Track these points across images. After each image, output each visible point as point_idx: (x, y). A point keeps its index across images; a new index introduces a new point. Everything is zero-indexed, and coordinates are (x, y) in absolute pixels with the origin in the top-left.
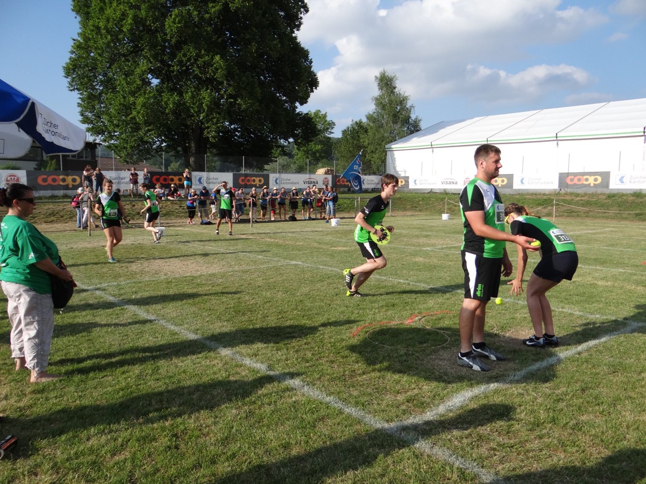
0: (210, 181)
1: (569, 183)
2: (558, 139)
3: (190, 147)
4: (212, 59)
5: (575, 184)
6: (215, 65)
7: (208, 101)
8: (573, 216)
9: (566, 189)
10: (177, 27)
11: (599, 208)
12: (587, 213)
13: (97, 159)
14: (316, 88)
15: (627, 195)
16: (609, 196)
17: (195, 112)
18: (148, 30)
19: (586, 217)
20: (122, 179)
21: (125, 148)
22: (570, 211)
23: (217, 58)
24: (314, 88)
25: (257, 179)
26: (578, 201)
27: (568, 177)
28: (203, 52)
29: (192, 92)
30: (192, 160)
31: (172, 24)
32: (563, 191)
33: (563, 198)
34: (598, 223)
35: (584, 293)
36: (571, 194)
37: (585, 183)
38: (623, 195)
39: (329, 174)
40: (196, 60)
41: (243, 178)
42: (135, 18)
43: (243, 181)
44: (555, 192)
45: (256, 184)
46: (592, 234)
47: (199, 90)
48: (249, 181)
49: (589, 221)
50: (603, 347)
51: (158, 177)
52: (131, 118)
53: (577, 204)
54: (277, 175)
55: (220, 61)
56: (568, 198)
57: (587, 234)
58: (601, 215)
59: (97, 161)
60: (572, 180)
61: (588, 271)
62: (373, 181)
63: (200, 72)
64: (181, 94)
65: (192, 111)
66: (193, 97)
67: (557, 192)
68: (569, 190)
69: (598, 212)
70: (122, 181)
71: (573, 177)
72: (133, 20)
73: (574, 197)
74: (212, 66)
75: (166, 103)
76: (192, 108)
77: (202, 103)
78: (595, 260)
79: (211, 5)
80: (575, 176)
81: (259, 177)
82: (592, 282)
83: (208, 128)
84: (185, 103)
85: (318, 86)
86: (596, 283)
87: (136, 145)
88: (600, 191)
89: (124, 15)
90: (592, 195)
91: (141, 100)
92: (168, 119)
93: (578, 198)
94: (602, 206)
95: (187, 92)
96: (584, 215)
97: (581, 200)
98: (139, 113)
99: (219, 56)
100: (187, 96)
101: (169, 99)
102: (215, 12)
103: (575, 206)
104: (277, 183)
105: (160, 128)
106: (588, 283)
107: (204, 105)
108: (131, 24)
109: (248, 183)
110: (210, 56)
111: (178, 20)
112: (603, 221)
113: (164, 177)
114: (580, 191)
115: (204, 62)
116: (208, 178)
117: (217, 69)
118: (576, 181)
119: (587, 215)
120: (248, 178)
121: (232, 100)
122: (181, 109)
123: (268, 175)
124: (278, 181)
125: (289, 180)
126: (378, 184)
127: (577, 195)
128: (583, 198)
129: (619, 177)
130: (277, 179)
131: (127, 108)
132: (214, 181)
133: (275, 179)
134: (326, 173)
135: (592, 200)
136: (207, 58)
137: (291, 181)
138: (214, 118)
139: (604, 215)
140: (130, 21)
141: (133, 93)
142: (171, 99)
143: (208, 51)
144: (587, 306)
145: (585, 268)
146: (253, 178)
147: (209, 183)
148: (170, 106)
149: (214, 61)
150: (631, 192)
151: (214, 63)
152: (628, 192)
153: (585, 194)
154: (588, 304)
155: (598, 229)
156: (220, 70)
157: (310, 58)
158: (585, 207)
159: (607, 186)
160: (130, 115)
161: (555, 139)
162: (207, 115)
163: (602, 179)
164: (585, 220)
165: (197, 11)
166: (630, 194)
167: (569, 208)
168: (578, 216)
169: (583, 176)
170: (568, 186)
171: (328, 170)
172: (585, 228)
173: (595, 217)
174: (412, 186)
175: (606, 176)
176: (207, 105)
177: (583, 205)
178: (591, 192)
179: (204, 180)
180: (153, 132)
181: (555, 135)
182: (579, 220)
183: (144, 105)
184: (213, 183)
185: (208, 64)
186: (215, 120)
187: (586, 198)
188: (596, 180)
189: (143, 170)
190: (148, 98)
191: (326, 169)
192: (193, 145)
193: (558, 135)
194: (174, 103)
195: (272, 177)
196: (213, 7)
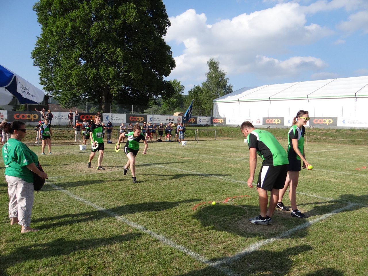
0: (113, 118)
1: (315, 123)
2: (309, 98)
3: (102, 99)
4: (116, 50)
5: (318, 124)
6: (117, 54)
7: (113, 73)
8: (317, 142)
9: (313, 126)
10: (96, 32)
11: (332, 137)
12: (325, 140)
13: (48, 105)
14: (174, 68)
15: (347, 130)
16: (337, 131)
17: (105, 79)
18: (80, 33)
19: (325, 142)
20: (63, 116)
21: (65, 99)
22: (315, 139)
23: (119, 49)
24: (173, 67)
25: (140, 118)
26: (320, 133)
27: (314, 119)
28: (111, 46)
29: (104, 68)
30: (103, 106)
31: (93, 31)
32: (312, 127)
33: (312, 131)
34: (331, 146)
35: (324, 186)
36: (316, 129)
37: (324, 123)
38: (345, 130)
39: (181, 116)
40: (107, 51)
41: (132, 117)
42: (73, 27)
43: (132, 119)
44: (307, 128)
45: (139, 121)
46: (328, 152)
47: (108, 67)
48: (135, 119)
49: (326, 145)
50: (334, 217)
51: (84, 116)
52: (69, 82)
53: (319, 135)
54: (151, 116)
55: (120, 52)
56: (315, 131)
57: (326, 152)
58: (333, 141)
59: (48, 106)
60: (316, 121)
61: (326, 173)
62: (205, 120)
63: (109, 58)
64: (97, 69)
65: (104, 79)
66: (104, 71)
67: (308, 128)
68: (315, 127)
69: (331, 140)
70: (63, 118)
71: (317, 120)
72: (71, 28)
73: (317, 131)
74: (116, 54)
75: (89, 74)
76: (104, 77)
77: (109, 74)
78: (330, 167)
79: (116, 20)
80: (318, 119)
81: (141, 117)
82: (328, 179)
83: (112, 88)
84: (100, 74)
85: (175, 66)
86: (330, 180)
87: (71, 97)
88: (332, 127)
89: (67, 25)
90: (328, 130)
91: (74, 72)
92: (90, 83)
93: (320, 132)
94: (333, 136)
95: (101, 68)
96: (323, 141)
97: (322, 133)
100: (101, 71)
101: (91, 72)
102: (118, 24)
103: (319, 136)
104: (151, 120)
105: (85, 88)
106: (326, 180)
107: (110, 75)
108: (70, 30)
109: (135, 120)
110: (115, 49)
111: (97, 28)
112: (334, 145)
113: (87, 116)
114: (321, 128)
115: (111, 52)
116: (112, 117)
117: (118, 56)
118: (319, 122)
119: (325, 141)
120: (135, 117)
121: (126, 73)
122: (97, 78)
123: (146, 116)
124: (152, 119)
125: (158, 119)
126: (208, 121)
127: (320, 130)
128: (323, 132)
129: (343, 120)
130: (151, 118)
131: (67, 77)
132: (115, 118)
134: (179, 115)
135: (328, 132)
136: (113, 50)
137: (159, 120)
138: (116, 83)
139: (335, 141)
140: (69, 28)
141: (70, 68)
142: (92, 72)
143: (113, 46)
144: (325, 193)
145: (324, 171)
146: (137, 117)
147: (113, 120)
148: (91, 76)
149: (116, 52)
150: (349, 129)
151: (117, 53)
152: (348, 129)
153: (324, 129)
154: (326, 192)
155: (331, 149)
156: (120, 57)
157: (171, 51)
158: (324, 137)
159: (336, 125)
160: (68, 80)
161: (307, 98)
162: (112, 81)
163: (333, 121)
164: (324, 144)
165: (108, 23)
166: (349, 130)
167: (315, 137)
168: (320, 141)
169: (323, 119)
170: (314, 124)
171: (180, 113)
172: (324, 148)
173: (329, 142)
174: (227, 123)
175: (335, 119)
176: (112, 76)
177: (323, 135)
178: (327, 128)
179: (110, 118)
180: (81, 90)
181: (307, 96)
182: (321, 144)
183: (76, 75)
184: (115, 120)
185: (113, 53)
187: (324, 131)
188: (330, 121)
189: (75, 112)
190: (79, 71)
191: (179, 113)
192: (104, 98)
193: (309, 96)
194: (94, 74)
195: (149, 117)
196: (117, 21)
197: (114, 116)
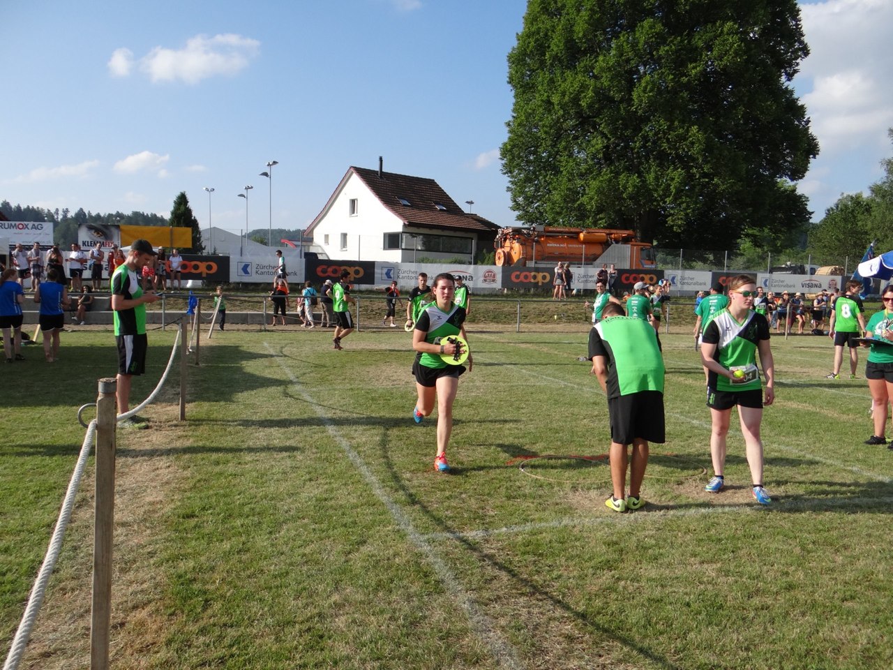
4: (687, 131)
6: (691, 139)
7: (678, 182)
10: (649, 97)
14: (814, 157)
17: (659, 196)
18: (611, 100)
23: (695, 129)
28: (676, 123)
29: (656, 172)
31: (642, 94)
39: (836, 274)
40: (666, 134)
41: (725, 278)
42: (597, 89)
47: (666, 169)
54: (767, 275)
55: (697, 133)
63: (669, 148)
64: (642, 175)
65: (656, 195)
66: (657, 179)
72: (594, 93)
74: (687, 140)
75: (625, 188)
76: (656, 190)
77: (670, 185)
79: (690, 66)
83: (674, 215)
84: (647, 186)
85: (818, 154)
89: (584, 87)
91: (594, 184)
95: (649, 172)
98: (591, 199)
99: (696, 127)
101: (628, 182)
102: (695, 74)
104: (766, 285)
107: (671, 187)
108: (591, 97)
110: (685, 128)
111: (650, 88)
115: (677, 136)
117: (693, 143)
121: (707, 180)
122: (643, 191)
124: (767, 283)
125: (782, 282)
130: (766, 281)
131: (573, 195)
133: (764, 280)
134: (833, 273)
136: (681, 131)
137: (785, 284)
138: (683, 203)
140: (590, 94)
142: (631, 182)
143: (683, 122)
148: (628, 190)
149: (690, 134)
151: (690, 137)
156: (696, 145)
160: (577, 201)
162: (675, 199)
165: (672, 74)
171: (835, 268)
176: (675, 187)
180: (604, 221)
184: (688, 284)
185: (683, 138)
186: (684, 205)
191: (833, 267)
194: (635, 186)
195: (761, 277)
197: (686, 276)
